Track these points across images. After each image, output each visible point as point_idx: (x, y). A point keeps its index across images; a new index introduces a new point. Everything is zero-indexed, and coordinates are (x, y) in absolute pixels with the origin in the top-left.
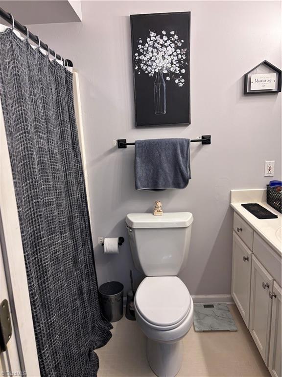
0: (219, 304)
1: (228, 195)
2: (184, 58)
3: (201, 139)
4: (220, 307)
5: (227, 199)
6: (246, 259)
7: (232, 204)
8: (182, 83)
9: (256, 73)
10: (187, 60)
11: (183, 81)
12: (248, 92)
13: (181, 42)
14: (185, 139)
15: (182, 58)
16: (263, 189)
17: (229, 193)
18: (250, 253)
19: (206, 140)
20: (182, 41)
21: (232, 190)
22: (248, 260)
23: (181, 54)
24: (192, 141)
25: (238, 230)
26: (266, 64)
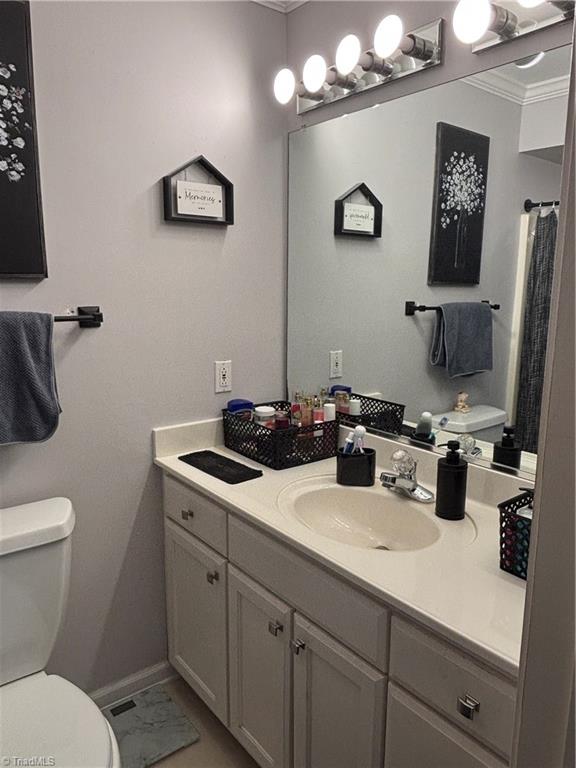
0: (146, 693)
1: (147, 441)
2: (21, 111)
3: (76, 314)
4: (148, 698)
5: (147, 450)
6: (213, 577)
7: (157, 459)
8: (19, 172)
9: (185, 179)
10: (29, 116)
11: (20, 166)
12: (173, 215)
13: (9, 69)
14: (40, 315)
15: (13, 109)
16: (213, 420)
17: (149, 436)
18: (220, 561)
19: (89, 319)
20: (12, 67)
21: (156, 430)
22: (217, 579)
23: (10, 99)
24: (58, 319)
25: (185, 516)
26: (202, 164)
